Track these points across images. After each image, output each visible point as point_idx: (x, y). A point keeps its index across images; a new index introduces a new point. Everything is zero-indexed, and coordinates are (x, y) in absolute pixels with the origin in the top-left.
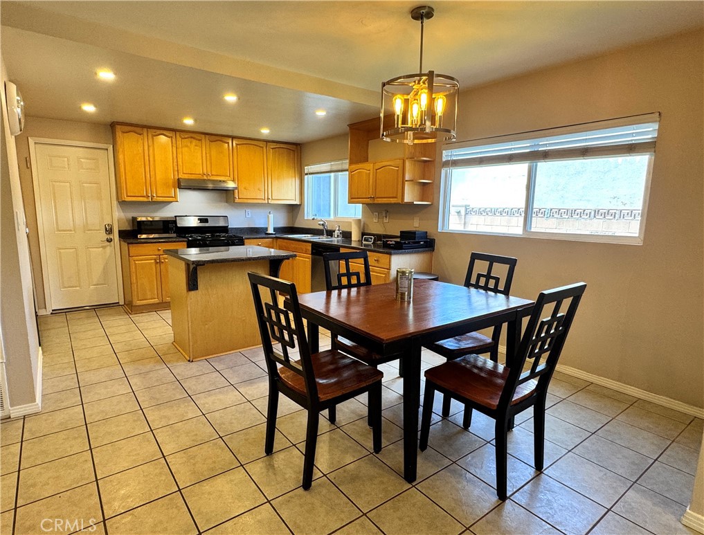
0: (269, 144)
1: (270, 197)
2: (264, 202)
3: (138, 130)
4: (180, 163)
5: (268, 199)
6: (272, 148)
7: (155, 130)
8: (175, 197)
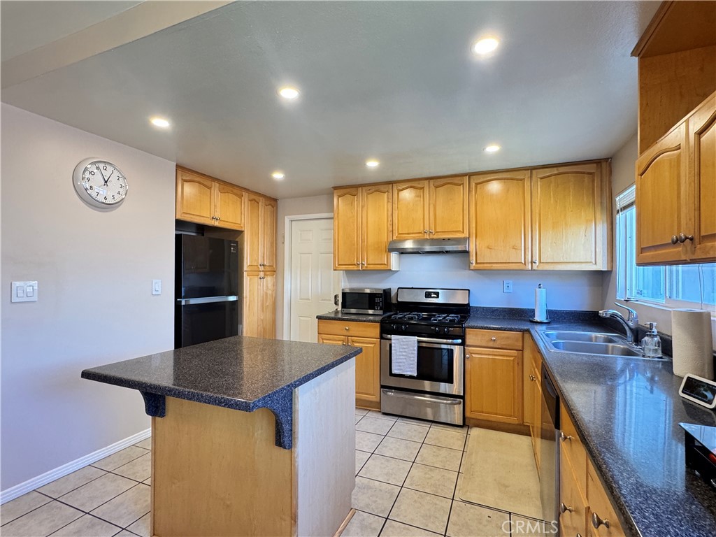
0: (534, 172)
1: (536, 259)
2: (522, 267)
3: (353, 190)
4: (396, 221)
5: (532, 262)
6: (542, 178)
7: (370, 187)
8: (387, 265)
